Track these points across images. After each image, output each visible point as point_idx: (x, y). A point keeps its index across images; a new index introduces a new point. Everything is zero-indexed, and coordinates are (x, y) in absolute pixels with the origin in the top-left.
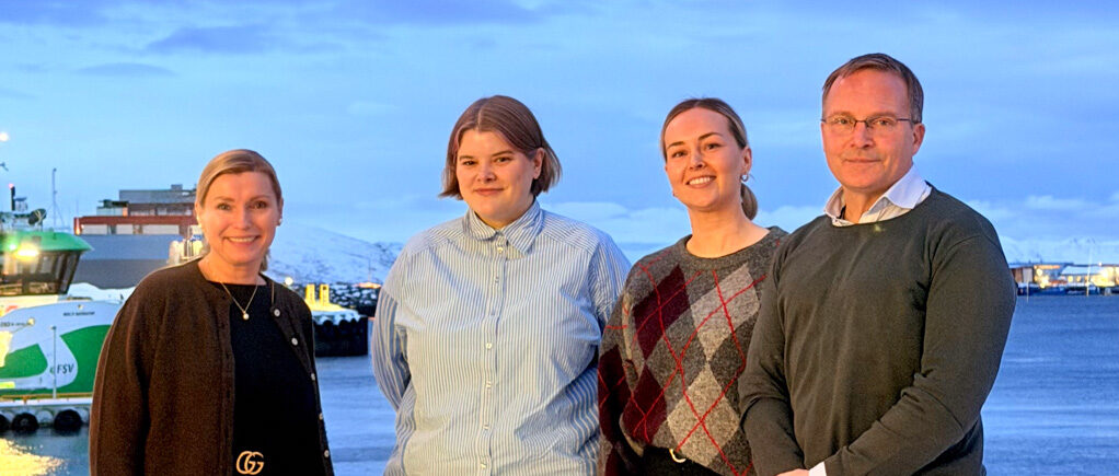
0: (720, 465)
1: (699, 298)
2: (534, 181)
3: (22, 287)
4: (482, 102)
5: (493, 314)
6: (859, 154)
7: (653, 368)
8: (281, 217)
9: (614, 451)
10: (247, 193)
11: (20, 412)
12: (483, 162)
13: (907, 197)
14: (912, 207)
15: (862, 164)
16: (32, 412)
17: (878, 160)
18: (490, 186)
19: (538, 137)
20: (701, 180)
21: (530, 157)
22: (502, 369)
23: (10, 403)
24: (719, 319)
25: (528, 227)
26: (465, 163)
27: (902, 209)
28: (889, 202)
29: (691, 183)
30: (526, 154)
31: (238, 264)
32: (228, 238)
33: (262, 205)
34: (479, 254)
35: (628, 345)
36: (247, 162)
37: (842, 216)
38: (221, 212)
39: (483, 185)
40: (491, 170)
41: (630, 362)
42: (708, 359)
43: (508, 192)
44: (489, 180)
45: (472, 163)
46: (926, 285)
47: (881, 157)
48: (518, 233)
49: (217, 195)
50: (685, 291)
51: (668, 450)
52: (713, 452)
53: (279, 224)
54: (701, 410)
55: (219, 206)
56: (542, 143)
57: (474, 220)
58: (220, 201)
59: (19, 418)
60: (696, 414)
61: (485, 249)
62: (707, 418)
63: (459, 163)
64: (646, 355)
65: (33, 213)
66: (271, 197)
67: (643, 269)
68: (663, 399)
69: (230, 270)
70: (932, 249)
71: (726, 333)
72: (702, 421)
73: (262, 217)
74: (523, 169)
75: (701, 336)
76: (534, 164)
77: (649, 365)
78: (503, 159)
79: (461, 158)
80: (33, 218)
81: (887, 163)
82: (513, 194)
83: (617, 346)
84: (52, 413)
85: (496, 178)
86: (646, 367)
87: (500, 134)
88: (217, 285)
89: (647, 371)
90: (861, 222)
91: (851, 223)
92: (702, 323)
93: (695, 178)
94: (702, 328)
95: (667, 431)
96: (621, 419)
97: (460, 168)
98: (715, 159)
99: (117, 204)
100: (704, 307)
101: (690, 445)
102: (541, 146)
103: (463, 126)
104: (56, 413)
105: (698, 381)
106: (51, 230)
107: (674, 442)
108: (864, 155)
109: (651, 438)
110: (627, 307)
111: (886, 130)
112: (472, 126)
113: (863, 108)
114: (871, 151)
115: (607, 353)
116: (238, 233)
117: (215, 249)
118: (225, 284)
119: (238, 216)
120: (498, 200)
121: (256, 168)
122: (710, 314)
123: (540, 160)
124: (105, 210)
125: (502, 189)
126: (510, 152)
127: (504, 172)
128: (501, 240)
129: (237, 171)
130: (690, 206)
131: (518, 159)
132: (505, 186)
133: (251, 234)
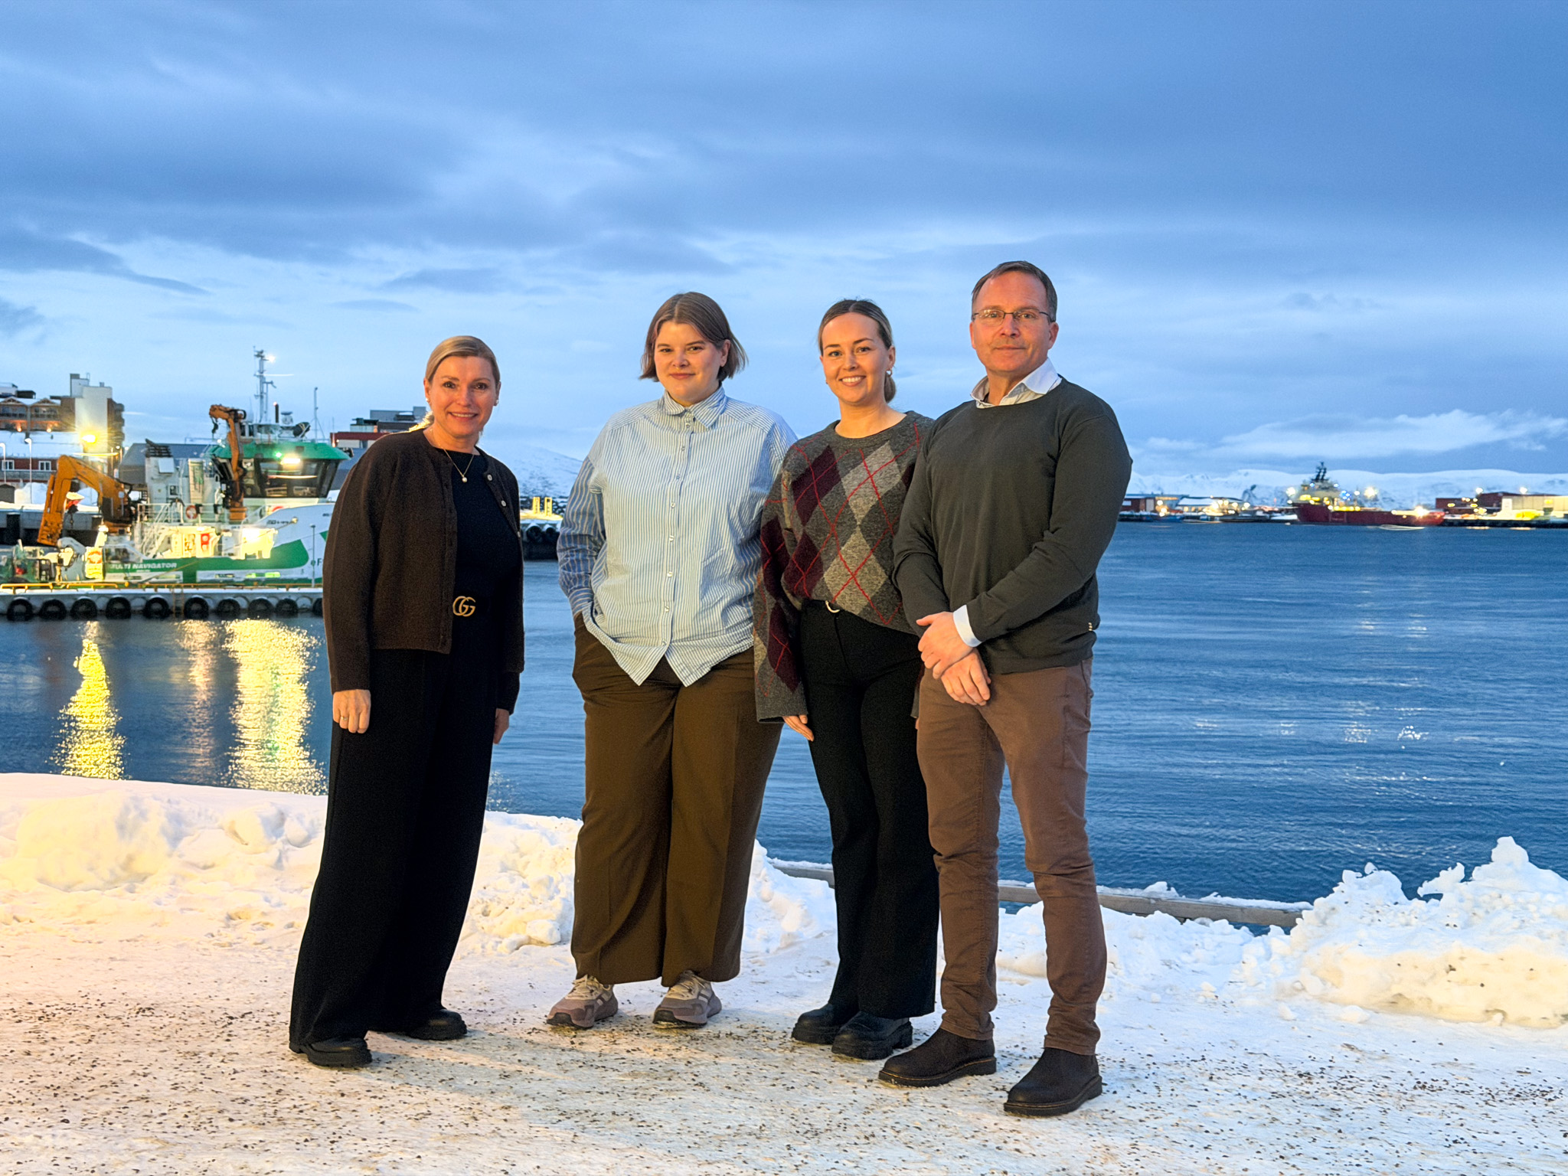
0: (870, 613)
1: (849, 472)
2: (721, 368)
3: (287, 490)
4: (678, 298)
5: (678, 478)
6: (1007, 342)
7: (811, 533)
8: (497, 398)
9: (777, 604)
10: (470, 375)
11: (283, 598)
12: (678, 350)
13: (1040, 385)
14: (1045, 393)
15: (1009, 351)
16: (293, 598)
17: (1024, 348)
18: (683, 371)
19: (725, 330)
20: (853, 380)
21: (718, 347)
22: (682, 524)
23: (274, 590)
24: (867, 489)
25: (714, 407)
26: (662, 350)
27: (1036, 394)
28: (1025, 387)
29: (845, 380)
30: (715, 345)
31: (458, 437)
32: (451, 413)
33: (483, 386)
34: (671, 428)
35: (787, 515)
36: (472, 348)
37: (986, 399)
38: (447, 389)
39: (677, 370)
40: (685, 357)
41: (790, 530)
42: (858, 523)
43: (699, 376)
44: (682, 366)
45: (668, 350)
46: (1055, 456)
47: (1025, 346)
48: (704, 412)
49: (446, 374)
50: (835, 466)
51: (824, 602)
52: (864, 602)
53: (495, 405)
54: (853, 568)
55: (445, 385)
56: (728, 335)
57: (668, 401)
58: (446, 380)
59: (282, 603)
60: (849, 571)
61: (675, 423)
62: (859, 573)
63: (657, 350)
64: (804, 523)
65: (297, 426)
66: (489, 381)
67: (799, 451)
68: (819, 559)
69: (451, 440)
70: (1061, 429)
71: (873, 500)
72: (854, 576)
73: (482, 397)
74: (712, 358)
75: (852, 504)
76: (721, 354)
77: (807, 531)
78: (696, 348)
79: (659, 346)
80: (298, 431)
81: (1030, 350)
82: (703, 377)
83: (777, 518)
84: (311, 600)
85: (689, 364)
86: (804, 533)
87: (694, 327)
88: (441, 451)
89: (805, 536)
90: (1001, 404)
91: (992, 406)
92: (852, 494)
93: (847, 377)
94: (853, 497)
95: (824, 586)
96: (783, 578)
97: (657, 354)
98: (866, 361)
99: (367, 422)
100: (853, 479)
101: (843, 597)
102: (728, 338)
103: (662, 318)
104: (315, 600)
105: (850, 542)
106: (313, 441)
107: (830, 594)
108: (1011, 344)
109: (810, 591)
110: (786, 483)
111: (1029, 322)
112: (670, 318)
113: (1010, 304)
114: (1017, 339)
115: (768, 524)
116: (459, 409)
117: (438, 421)
118: (448, 451)
119: (461, 395)
120: (690, 384)
121: (480, 354)
122: (860, 485)
123: (726, 349)
124: (358, 427)
125: (694, 374)
126: (702, 342)
127: (696, 359)
128: (688, 417)
129: (463, 355)
130: (841, 399)
131: (708, 349)
132: (696, 371)
133: (471, 411)
